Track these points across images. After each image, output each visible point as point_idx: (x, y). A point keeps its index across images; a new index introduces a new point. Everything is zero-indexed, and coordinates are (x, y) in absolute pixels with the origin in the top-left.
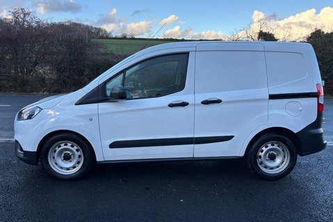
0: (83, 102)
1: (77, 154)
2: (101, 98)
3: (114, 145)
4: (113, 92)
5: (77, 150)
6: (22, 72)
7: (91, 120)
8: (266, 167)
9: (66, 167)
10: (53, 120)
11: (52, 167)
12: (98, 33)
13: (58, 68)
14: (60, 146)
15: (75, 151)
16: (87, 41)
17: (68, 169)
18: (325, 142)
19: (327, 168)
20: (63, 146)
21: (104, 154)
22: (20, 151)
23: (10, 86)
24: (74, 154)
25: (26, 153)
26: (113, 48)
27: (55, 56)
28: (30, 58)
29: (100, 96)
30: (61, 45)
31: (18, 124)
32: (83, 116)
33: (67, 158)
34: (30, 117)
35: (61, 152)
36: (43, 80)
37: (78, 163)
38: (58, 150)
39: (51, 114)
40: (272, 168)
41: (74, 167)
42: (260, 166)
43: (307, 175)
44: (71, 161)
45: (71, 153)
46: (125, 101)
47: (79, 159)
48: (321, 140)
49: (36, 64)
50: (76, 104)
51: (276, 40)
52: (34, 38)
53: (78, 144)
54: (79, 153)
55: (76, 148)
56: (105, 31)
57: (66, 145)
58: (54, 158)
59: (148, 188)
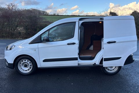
0: (32, 43)
1: (30, 64)
2: (39, 41)
3: (44, 61)
4: (44, 39)
5: (30, 63)
6: (11, 30)
7: (35, 50)
8: (108, 70)
9: (25, 70)
10: (21, 50)
11: (20, 70)
12: (44, 13)
13: (26, 28)
14: (23, 61)
15: (29, 63)
16: (38, 17)
17: (26, 71)
18: (134, 59)
19: (135, 70)
20: (24, 61)
21: (41, 64)
22: (7, 63)
23: (7, 36)
24: (28, 64)
25: (9, 64)
26: (49, 20)
27: (25, 23)
28: (15, 24)
29: (39, 40)
30: (27, 18)
31: (6, 52)
32: (32, 49)
33: (26, 66)
34: (10, 49)
35: (23, 64)
36: (20, 33)
37: (30, 68)
38: (22, 63)
39: (20, 48)
40: (111, 70)
41: (29, 70)
42: (106, 69)
43: (126, 73)
44: (27, 67)
45: (27, 64)
46: (49, 42)
47: (31, 67)
48: (132, 59)
49: (17, 26)
50: (29, 44)
51: (117, 15)
52: (16, 16)
53: (30, 60)
54: (31, 64)
55: (29, 62)
56: (47, 12)
57: (25, 61)
58: (20, 66)
59: (58, 79)
